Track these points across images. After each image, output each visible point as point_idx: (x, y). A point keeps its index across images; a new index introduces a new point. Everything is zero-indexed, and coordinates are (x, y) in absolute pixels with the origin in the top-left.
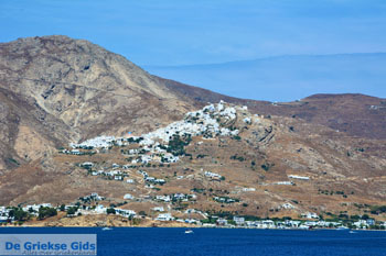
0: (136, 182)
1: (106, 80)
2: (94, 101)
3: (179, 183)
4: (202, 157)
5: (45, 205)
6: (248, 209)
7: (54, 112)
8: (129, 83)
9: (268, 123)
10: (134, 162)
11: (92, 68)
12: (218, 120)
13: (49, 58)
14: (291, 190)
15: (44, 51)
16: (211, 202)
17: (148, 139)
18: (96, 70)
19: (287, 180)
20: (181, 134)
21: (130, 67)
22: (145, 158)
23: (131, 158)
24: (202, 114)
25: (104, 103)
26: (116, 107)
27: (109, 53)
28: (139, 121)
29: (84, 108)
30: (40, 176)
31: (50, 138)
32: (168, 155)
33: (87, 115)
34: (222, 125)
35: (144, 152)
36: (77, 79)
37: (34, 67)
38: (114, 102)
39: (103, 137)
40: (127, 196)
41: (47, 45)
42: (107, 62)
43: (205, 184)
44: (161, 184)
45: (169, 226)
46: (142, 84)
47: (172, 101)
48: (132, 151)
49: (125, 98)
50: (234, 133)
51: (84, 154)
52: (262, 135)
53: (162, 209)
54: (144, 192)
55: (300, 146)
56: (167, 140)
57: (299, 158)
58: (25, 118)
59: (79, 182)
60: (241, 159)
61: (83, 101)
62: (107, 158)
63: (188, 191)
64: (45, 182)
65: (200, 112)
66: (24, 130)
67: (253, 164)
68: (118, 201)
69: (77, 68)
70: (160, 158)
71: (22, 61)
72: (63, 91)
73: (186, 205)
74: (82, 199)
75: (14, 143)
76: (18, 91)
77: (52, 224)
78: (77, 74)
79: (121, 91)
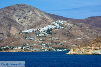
0: (37, 40)
1: (34, 15)
2: (31, 20)
3: (48, 41)
4: (54, 34)
5: (7, 47)
6: (64, 47)
7: (21, 23)
8: (40, 15)
9: (71, 25)
10: (37, 35)
11: (30, 12)
12: (59, 25)
13: (20, 9)
14: (76, 42)
15: (18, 8)
16: (55, 45)
17: (42, 30)
18: (31, 12)
19: (75, 39)
20: (50, 28)
21: (40, 11)
22: (40, 35)
24: (55, 23)
25: (33, 21)
26: (36, 22)
27: (35, 8)
28: (41, 25)
29: (28, 22)
30: (14, 40)
31: (19, 30)
32: (46, 34)
33: (29, 24)
34: (60, 26)
35: (40, 33)
36: (26, 15)
37: (16, 12)
38: (35, 20)
39: (31, 29)
40: (34, 44)
41: (19, 6)
42: (34, 10)
43: (54, 41)
44: (43, 41)
46: (43, 16)
48: (37, 33)
49: (38, 19)
50: (63, 28)
51: (26, 34)
52: (70, 28)
53: (42, 47)
54: (39, 43)
55: (79, 31)
56: (46, 30)
57: (79, 34)
58: (13, 25)
59: (23, 41)
60: (64, 34)
61: (28, 20)
62: (31, 35)
65: (55, 22)
66: (13, 28)
67: (67, 35)
68: (32, 45)
69: (26, 12)
70: (44, 35)
71: (13, 11)
72: (23, 18)
73: (49, 46)
74: (23, 45)
75: (10, 31)
76: (12, 18)
77: (7, 51)
78: (27, 14)
79: (37, 18)
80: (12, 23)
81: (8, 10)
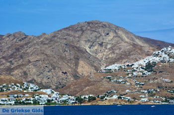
0: (131, 84)
1: (117, 39)
2: (111, 48)
3: (151, 84)
4: (161, 72)
7: (94, 54)
8: (127, 40)
10: (130, 75)
11: (110, 34)
12: (168, 55)
13: (91, 30)
15: (89, 28)
16: (166, 93)
17: (136, 65)
18: (112, 35)
20: (151, 62)
21: (127, 33)
22: (135, 73)
23: (128, 74)
24: (161, 53)
25: (116, 50)
27: (117, 27)
28: (132, 57)
29: (107, 52)
31: (92, 66)
32: (145, 72)
33: (108, 55)
34: (170, 57)
35: (134, 71)
36: (103, 39)
37: (85, 35)
38: (120, 49)
39: (116, 65)
40: (127, 91)
41: (90, 25)
42: (117, 31)
43: (163, 84)
44: (143, 85)
45: (146, 104)
46: (133, 40)
47: (147, 47)
48: (129, 70)
49: (125, 47)
51: (108, 72)
53: (143, 96)
54: (135, 89)
56: (145, 65)
58: (82, 57)
59: (106, 85)
61: (106, 49)
62: (118, 74)
63: (155, 88)
64: (91, 85)
65: (160, 51)
66: (81, 63)
68: (123, 93)
69: (103, 34)
70: (142, 73)
71: (80, 33)
72: (97, 45)
73: (155, 94)
74: (107, 92)
75: (77, 68)
76: (78, 46)
77: (94, 104)
78: (104, 37)
79: (123, 44)
80: (80, 54)
81: (70, 32)
